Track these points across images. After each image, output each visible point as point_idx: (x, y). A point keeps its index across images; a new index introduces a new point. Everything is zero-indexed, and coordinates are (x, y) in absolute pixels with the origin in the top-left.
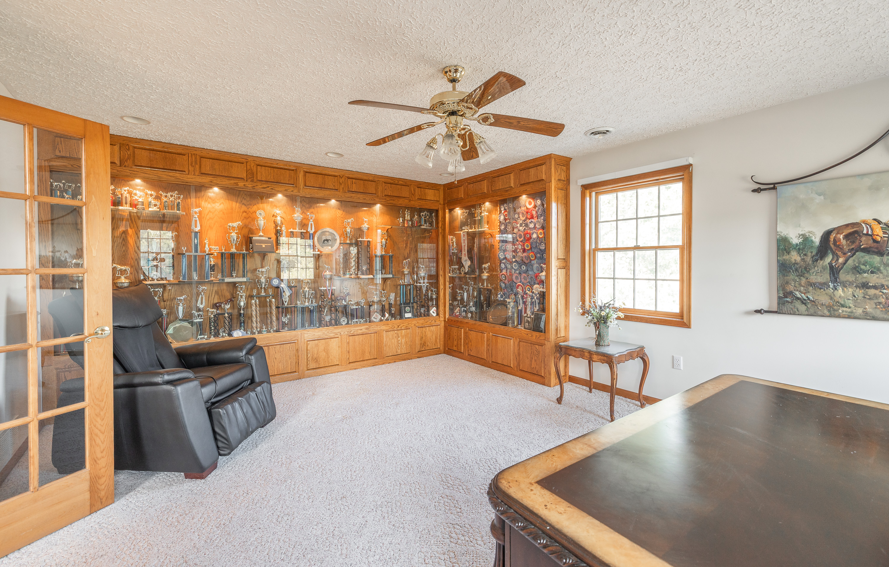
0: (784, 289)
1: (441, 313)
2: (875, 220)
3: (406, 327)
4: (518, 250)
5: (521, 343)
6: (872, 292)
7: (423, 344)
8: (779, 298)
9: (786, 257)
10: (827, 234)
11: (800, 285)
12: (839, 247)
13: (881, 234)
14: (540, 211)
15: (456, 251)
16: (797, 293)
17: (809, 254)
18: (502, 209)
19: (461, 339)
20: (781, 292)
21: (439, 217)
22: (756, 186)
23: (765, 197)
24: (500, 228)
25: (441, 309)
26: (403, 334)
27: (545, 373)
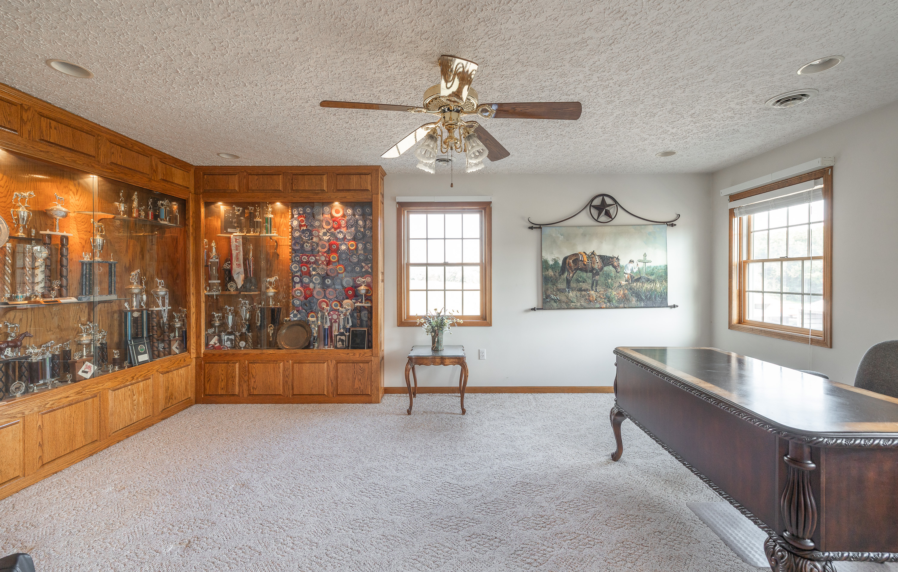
0: (546, 294)
1: (192, 347)
2: (584, 252)
3: (144, 377)
4: (320, 262)
5: (340, 365)
6: (583, 293)
7: (169, 398)
8: (544, 299)
9: (547, 273)
10: (565, 259)
11: (553, 290)
12: (570, 267)
13: (586, 261)
14: (351, 221)
15: (217, 260)
16: (552, 295)
17: (557, 271)
18: (295, 212)
19: (234, 377)
20: (544, 296)
21: (188, 210)
22: (531, 225)
23: (535, 233)
24: (292, 235)
25: (192, 341)
26: (140, 389)
27: (371, 391)
